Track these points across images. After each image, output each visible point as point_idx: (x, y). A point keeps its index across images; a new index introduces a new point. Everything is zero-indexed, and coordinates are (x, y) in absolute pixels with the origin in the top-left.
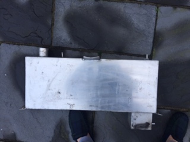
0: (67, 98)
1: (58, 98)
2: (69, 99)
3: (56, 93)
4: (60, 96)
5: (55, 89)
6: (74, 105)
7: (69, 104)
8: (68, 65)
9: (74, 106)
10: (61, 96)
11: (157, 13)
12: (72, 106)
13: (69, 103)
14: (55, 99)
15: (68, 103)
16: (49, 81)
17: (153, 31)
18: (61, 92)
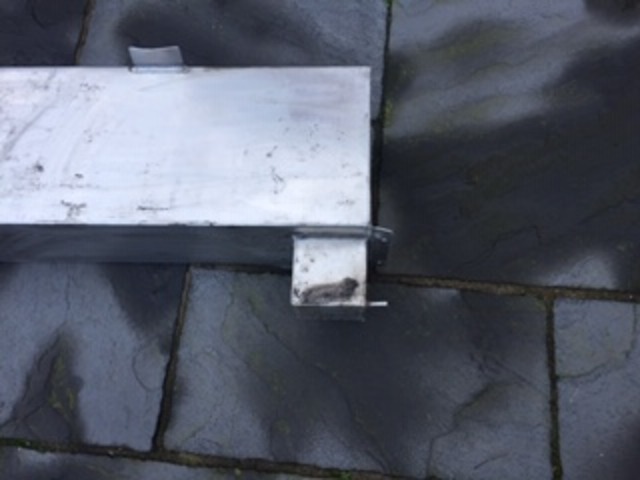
0: (62, 185)
1: (32, 184)
2: (71, 187)
3: (27, 169)
4: (38, 179)
5: (28, 155)
6: (83, 205)
7: (68, 205)
8: (81, 85)
9: (82, 209)
10: (43, 177)
11: (389, 9)
12: (75, 211)
13: (66, 201)
14: (23, 188)
15: (63, 202)
16: (12, 132)
17: (381, 52)
18: (45, 167)
